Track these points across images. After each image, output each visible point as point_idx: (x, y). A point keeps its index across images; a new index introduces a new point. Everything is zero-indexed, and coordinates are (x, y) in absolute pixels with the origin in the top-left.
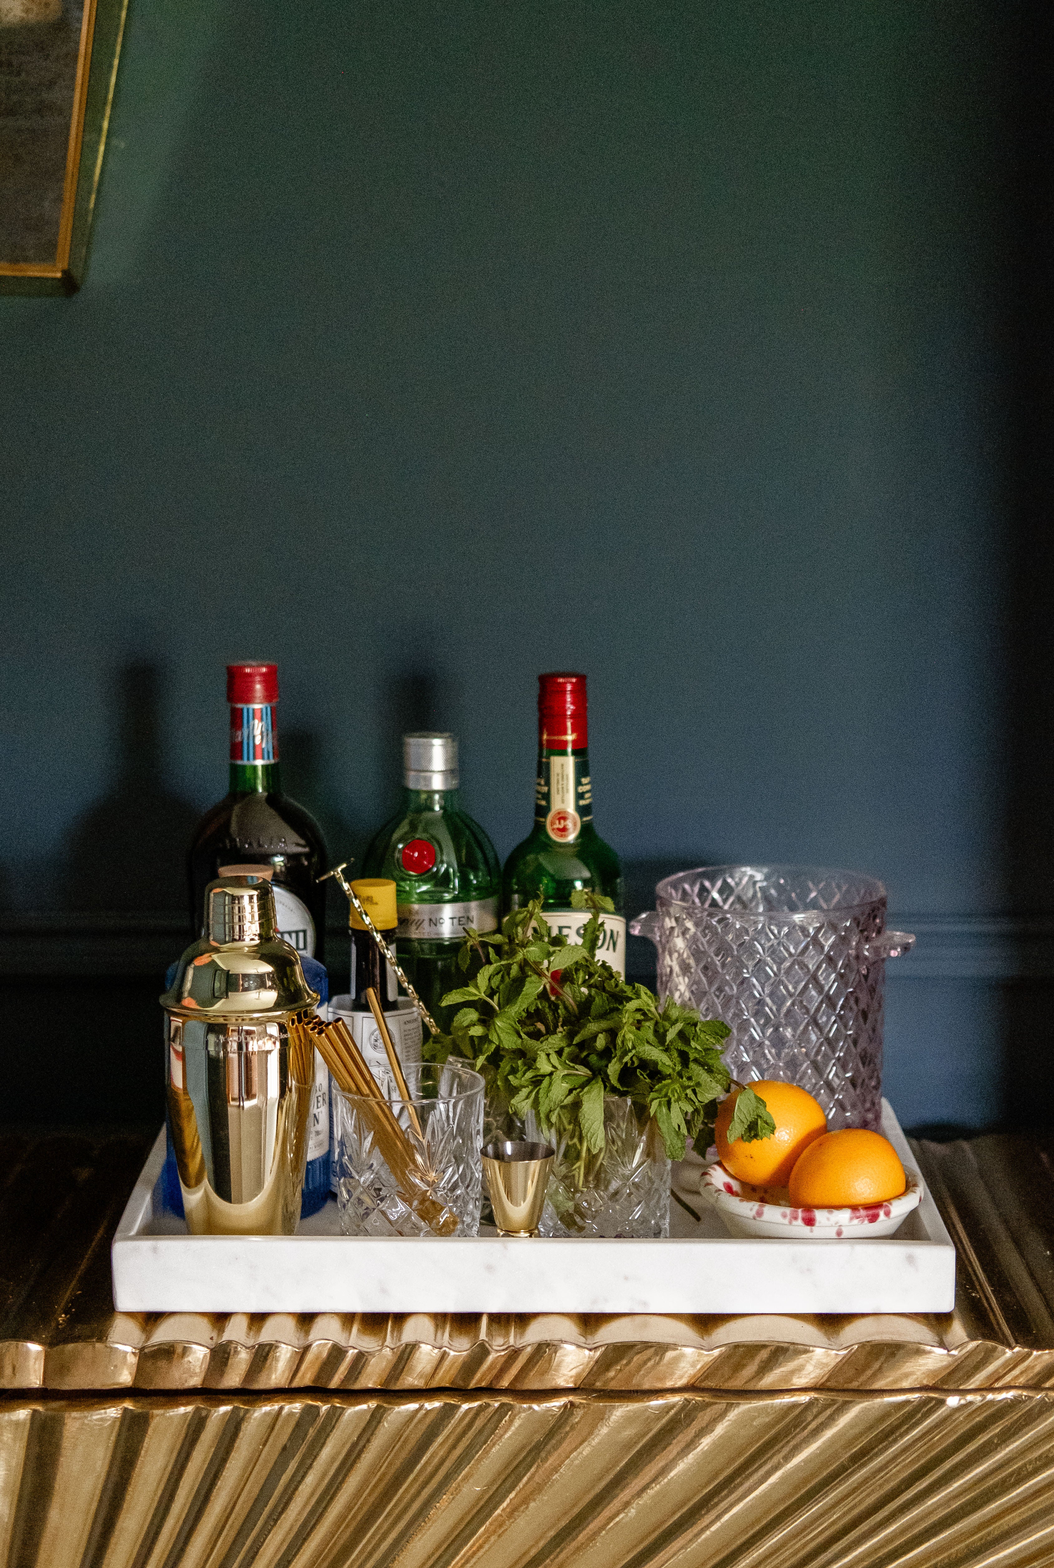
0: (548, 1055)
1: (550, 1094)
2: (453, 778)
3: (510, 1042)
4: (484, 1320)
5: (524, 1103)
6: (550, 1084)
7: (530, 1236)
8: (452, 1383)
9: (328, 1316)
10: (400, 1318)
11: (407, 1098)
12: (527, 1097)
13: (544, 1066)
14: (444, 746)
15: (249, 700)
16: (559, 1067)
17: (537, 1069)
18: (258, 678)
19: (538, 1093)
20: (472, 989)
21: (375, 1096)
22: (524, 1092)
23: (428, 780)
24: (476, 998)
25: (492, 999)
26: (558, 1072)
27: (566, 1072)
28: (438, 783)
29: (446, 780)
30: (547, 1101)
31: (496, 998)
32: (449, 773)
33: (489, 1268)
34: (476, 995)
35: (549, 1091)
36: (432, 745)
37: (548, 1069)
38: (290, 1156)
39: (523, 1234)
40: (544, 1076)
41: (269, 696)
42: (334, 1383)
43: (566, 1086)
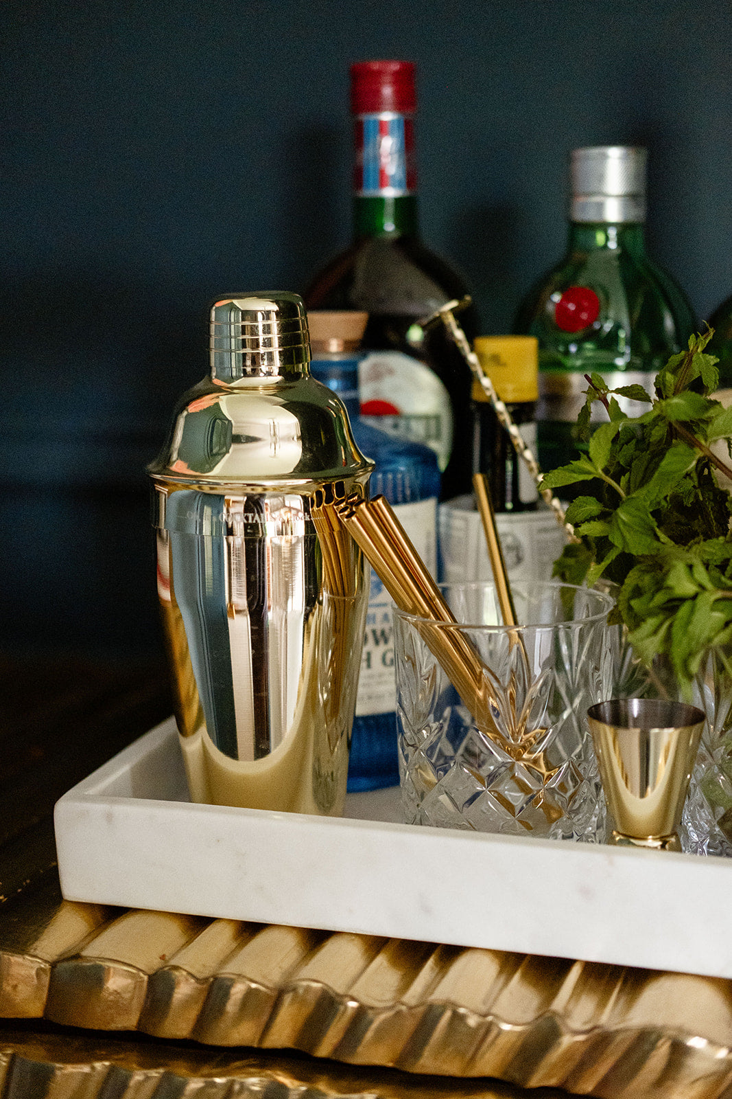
0: (690, 567)
1: (691, 628)
2: (637, 205)
3: (638, 545)
4: (575, 973)
5: (647, 642)
6: (692, 611)
7: (663, 847)
8: (505, 1073)
9: (346, 937)
10: (450, 953)
11: (511, 622)
12: (655, 632)
13: (682, 584)
14: (624, 158)
15: (376, 107)
16: (709, 586)
17: (670, 588)
18: (387, 78)
19: (671, 626)
20: (582, 464)
21: (439, 617)
22: (651, 623)
23: (600, 207)
24: (590, 477)
25: (618, 482)
26: (707, 594)
27: (719, 594)
28: (613, 212)
29: (625, 207)
30: (685, 641)
31: (624, 480)
32: (631, 198)
33: (586, 892)
34: (589, 473)
35: (689, 622)
36: (605, 157)
37: (688, 588)
38: (323, 697)
39: (652, 842)
40: (682, 600)
41: (404, 102)
42: (324, 1050)
43: (719, 617)
